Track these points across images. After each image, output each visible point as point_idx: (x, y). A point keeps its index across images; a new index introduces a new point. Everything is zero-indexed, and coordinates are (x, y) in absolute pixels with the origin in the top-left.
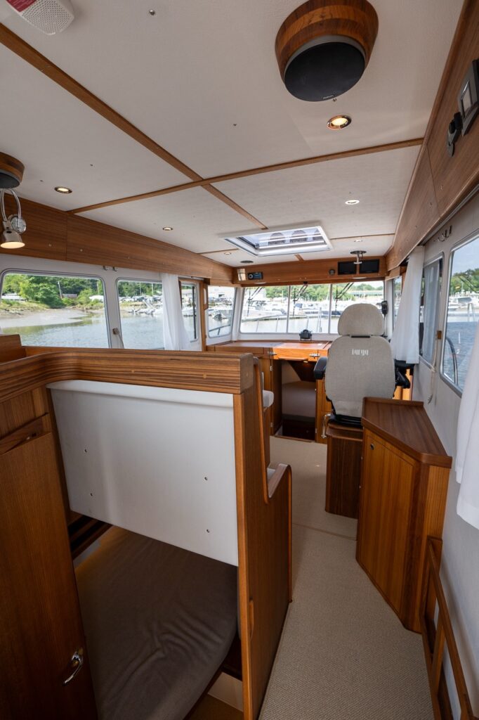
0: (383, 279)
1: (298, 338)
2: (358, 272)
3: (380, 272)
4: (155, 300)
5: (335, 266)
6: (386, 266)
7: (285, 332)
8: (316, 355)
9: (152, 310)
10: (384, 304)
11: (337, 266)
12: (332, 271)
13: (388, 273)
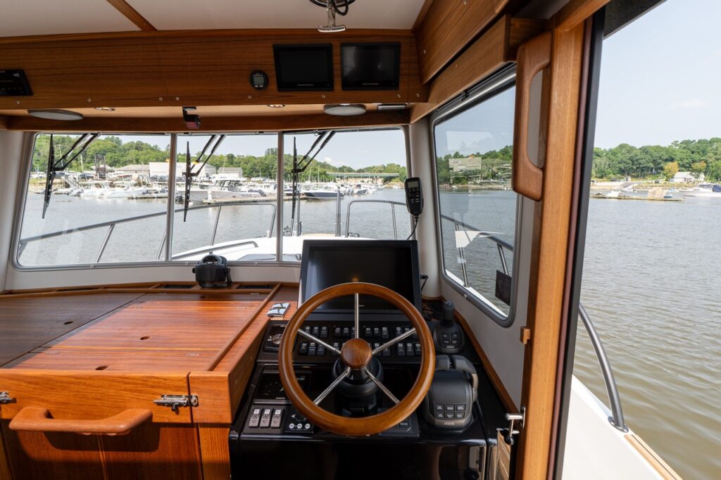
0: (399, 117)
1: (192, 278)
2: (338, 86)
3: (402, 87)
4: (84, 177)
5: (264, 56)
6: (421, 64)
7: (163, 259)
8: (183, 400)
9: (80, 190)
10: (412, 185)
11: (272, 60)
12: (259, 80)
13: (425, 92)
